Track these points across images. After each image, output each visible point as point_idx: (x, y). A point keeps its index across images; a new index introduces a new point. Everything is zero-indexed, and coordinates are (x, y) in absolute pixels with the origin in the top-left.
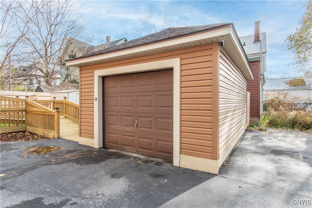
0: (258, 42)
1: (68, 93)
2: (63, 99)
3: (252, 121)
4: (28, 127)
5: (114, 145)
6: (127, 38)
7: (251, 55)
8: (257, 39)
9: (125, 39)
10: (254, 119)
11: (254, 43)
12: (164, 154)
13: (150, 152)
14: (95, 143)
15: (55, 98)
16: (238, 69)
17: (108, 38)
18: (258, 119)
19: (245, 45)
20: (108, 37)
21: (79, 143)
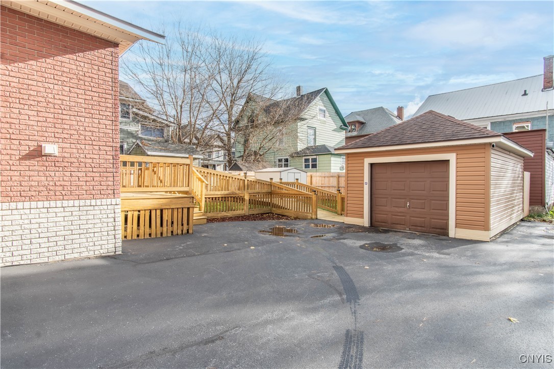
0: (550, 89)
1: (280, 172)
2: (269, 180)
3: (533, 210)
4: (274, 209)
5: (383, 224)
6: (328, 89)
7: (536, 113)
8: (548, 85)
9: (325, 90)
10: (536, 208)
11: (542, 91)
12: (438, 230)
13: (423, 228)
14: (365, 222)
15: (272, 179)
16: (508, 153)
17: (299, 89)
18: (541, 208)
19: (527, 95)
20: (299, 87)
21: (345, 223)
